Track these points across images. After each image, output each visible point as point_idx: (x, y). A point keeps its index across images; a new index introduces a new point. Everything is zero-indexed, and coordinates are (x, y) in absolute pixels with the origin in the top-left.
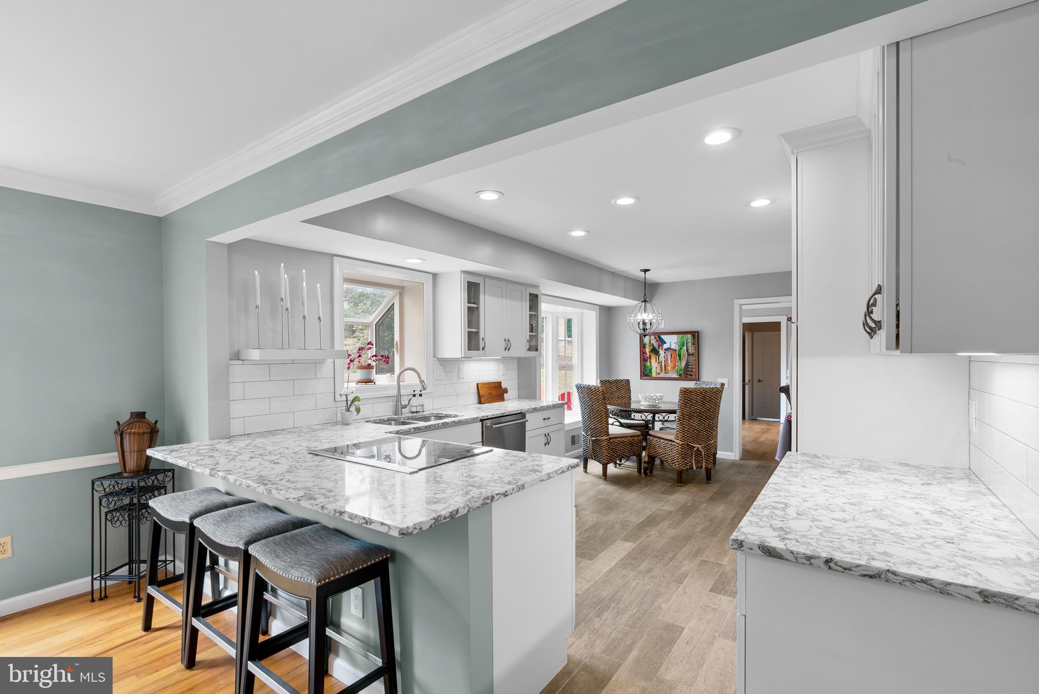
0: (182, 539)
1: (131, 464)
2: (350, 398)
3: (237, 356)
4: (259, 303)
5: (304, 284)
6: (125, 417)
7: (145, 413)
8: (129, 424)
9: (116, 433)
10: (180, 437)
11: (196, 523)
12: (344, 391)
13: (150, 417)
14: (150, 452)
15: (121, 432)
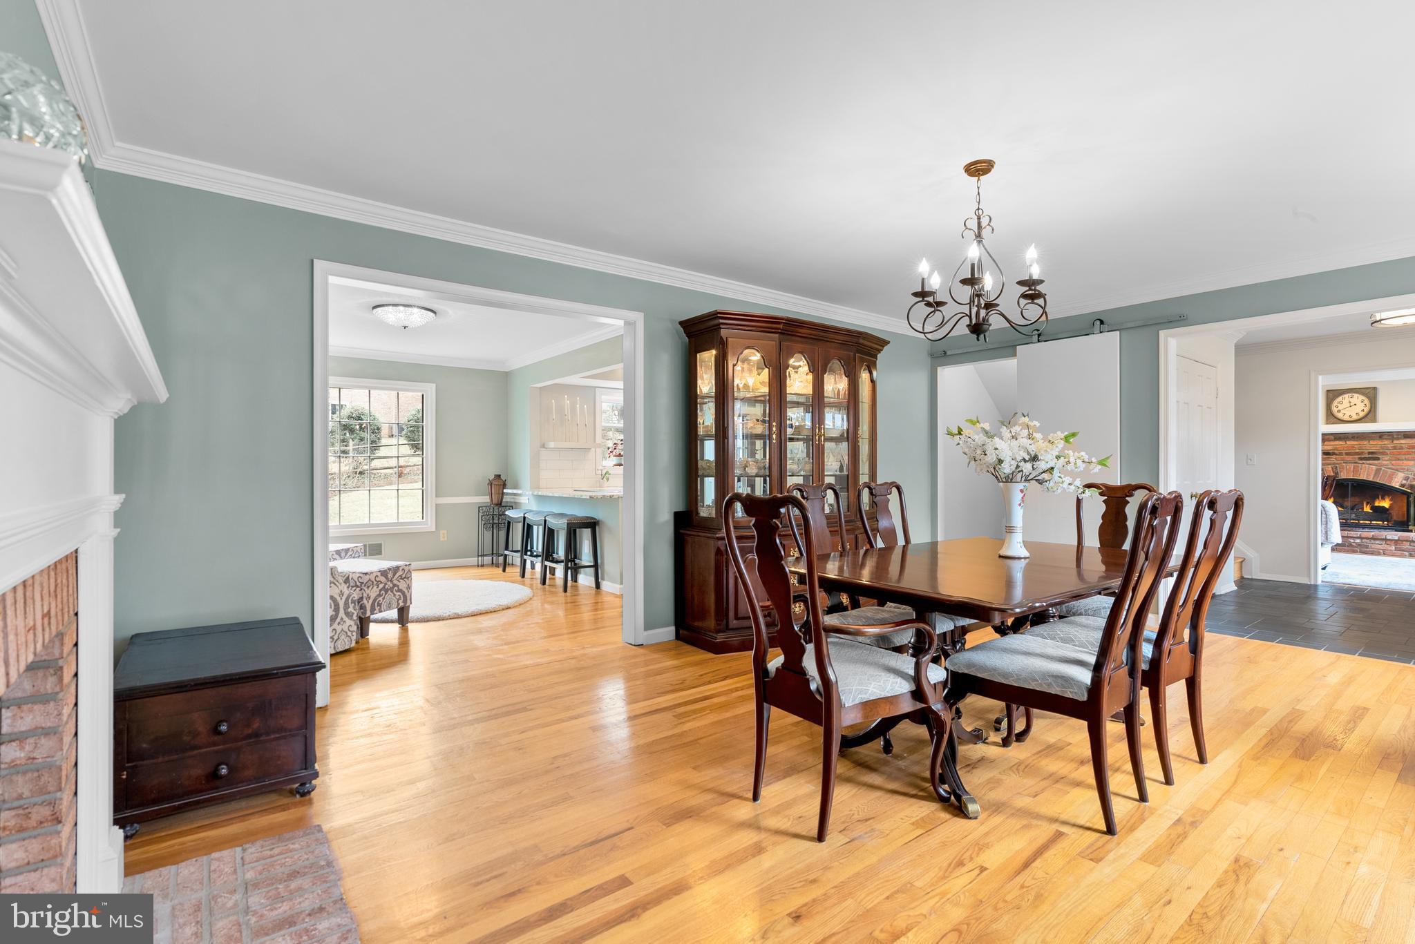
0: (520, 525)
1: (495, 501)
2: (604, 473)
3: (543, 446)
4: (554, 417)
5: (578, 406)
6: (492, 477)
7: (500, 475)
8: (493, 480)
9: (488, 484)
10: (516, 487)
11: (526, 516)
12: (601, 468)
13: (503, 478)
14: (505, 491)
15: (491, 484)
